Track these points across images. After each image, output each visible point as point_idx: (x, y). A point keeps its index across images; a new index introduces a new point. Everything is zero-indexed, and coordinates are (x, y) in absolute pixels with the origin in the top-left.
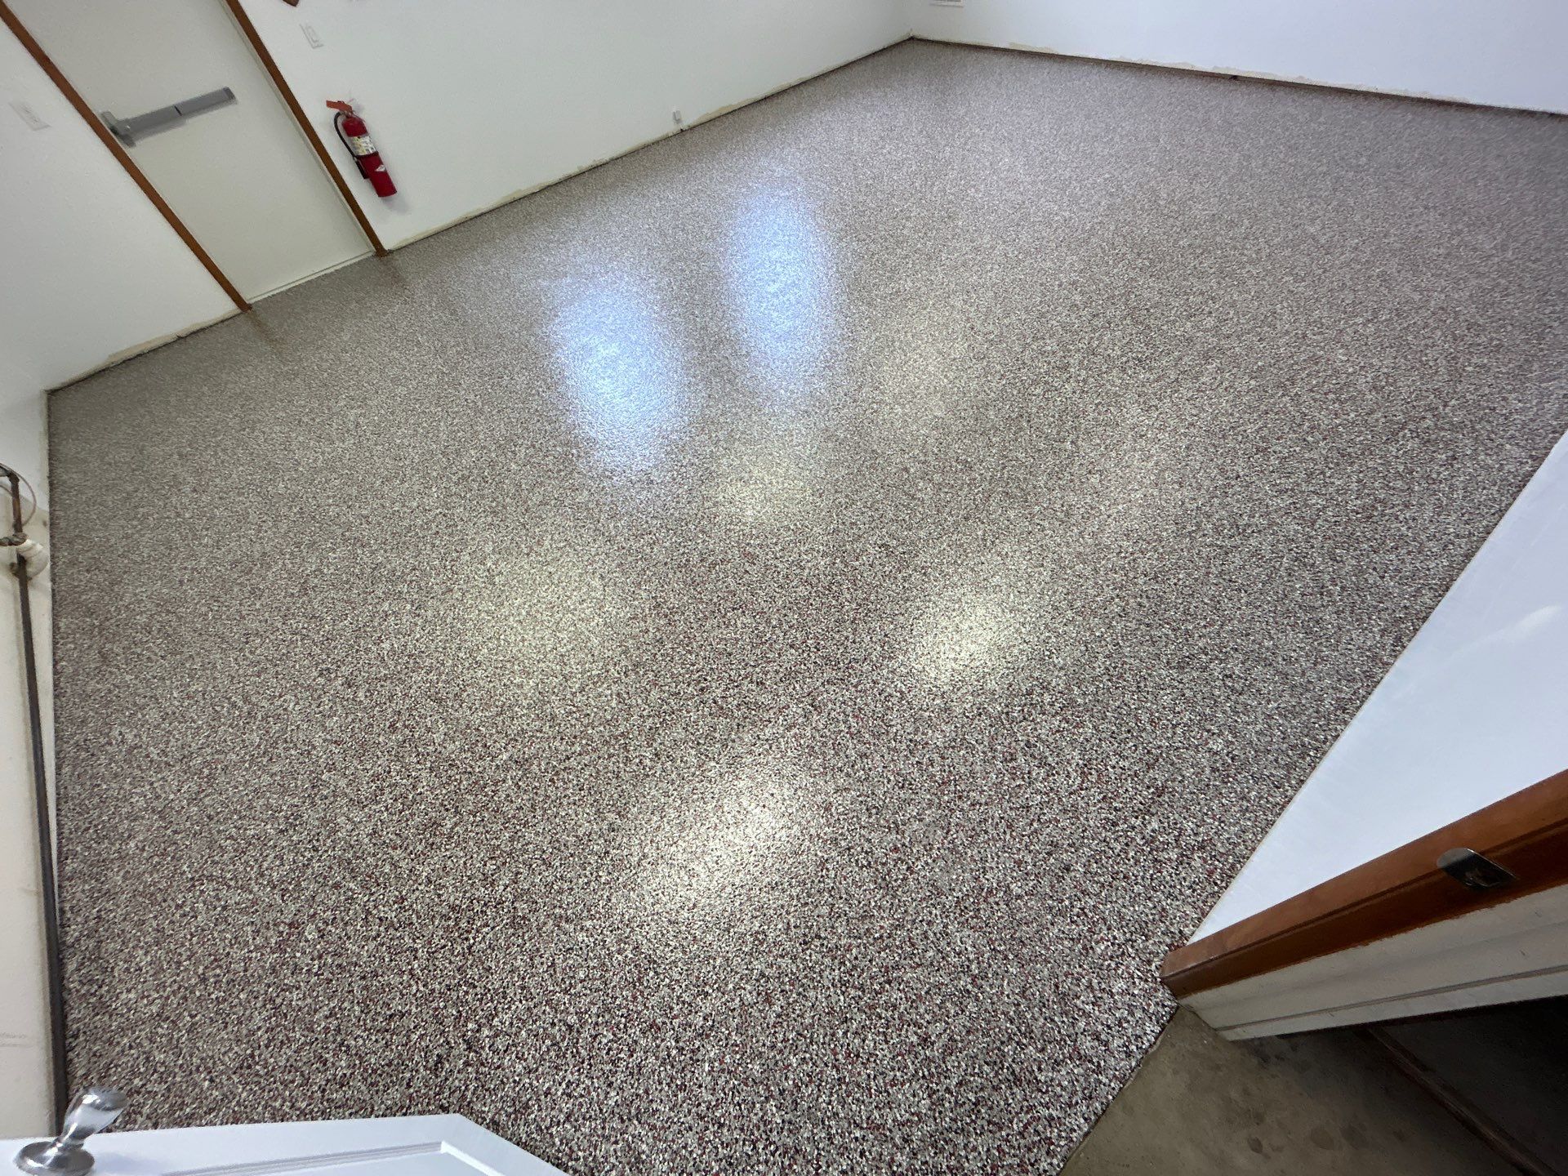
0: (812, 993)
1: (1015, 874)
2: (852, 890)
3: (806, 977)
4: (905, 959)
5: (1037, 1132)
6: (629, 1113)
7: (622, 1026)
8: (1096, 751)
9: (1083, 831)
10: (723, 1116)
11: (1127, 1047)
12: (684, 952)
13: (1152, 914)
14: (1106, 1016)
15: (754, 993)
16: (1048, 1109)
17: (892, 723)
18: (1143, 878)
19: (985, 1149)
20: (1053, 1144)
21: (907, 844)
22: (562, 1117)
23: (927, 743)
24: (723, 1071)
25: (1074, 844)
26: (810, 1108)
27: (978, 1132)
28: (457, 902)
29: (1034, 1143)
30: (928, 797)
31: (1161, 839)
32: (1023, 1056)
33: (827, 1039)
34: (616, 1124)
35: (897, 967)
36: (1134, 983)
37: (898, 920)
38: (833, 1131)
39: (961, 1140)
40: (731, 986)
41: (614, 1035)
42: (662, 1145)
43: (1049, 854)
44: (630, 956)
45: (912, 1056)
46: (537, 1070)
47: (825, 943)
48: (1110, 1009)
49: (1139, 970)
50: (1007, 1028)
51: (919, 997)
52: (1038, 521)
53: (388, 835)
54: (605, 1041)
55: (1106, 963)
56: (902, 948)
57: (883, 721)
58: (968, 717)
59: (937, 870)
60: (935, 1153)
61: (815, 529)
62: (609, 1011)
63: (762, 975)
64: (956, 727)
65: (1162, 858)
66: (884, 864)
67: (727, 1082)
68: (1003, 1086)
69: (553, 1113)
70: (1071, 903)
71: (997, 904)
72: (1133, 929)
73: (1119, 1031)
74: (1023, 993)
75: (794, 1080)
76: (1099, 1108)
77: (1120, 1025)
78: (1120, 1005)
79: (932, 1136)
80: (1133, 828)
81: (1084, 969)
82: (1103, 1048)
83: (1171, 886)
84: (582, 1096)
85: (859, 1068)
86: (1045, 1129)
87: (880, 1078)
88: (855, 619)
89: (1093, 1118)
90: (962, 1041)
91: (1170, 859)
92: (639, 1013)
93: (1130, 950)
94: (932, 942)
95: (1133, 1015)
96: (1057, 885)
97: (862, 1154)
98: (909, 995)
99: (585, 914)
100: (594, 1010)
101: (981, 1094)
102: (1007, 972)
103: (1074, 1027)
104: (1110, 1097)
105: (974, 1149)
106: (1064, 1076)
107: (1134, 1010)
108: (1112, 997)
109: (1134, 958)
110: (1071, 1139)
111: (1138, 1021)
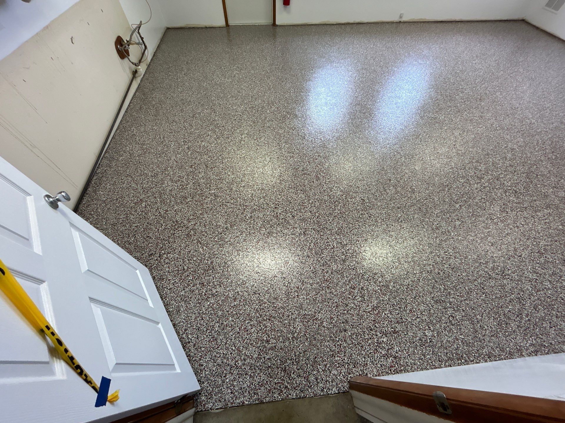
0: (247, 307)
1: (328, 320)
2: (277, 289)
3: (248, 301)
4: (278, 317)
5: (280, 387)
6: (184, 299)
7: (196, 278)
8: (383, 306)
9: (359, 324)
10: (204, 317)
11: (324, 389)
12: (223, 272)
13: (362, 362)
14: (324, 376)
15: (233, 295)
16: (288, 384)
17: (324, 253)
18: (367, 351)
19: (263, 379)
20: (282, 393)
21: (302, 289)
22: (169, 288)
23: (330, 266)
24: (212, 307)
25: (353, 326)
26: (226, 333)
27: (265, 373)
28: (178, 220)
29: (277, 388)
30: (319, 281)
31: (383, 345)
32: (291, 366)
33: (242, 321)
34: (179, 299)
35: (274, 318)
36: (340, 375)
37: (284, 306)
38: (228, 343)
39: (258, 371)
40: (228, 289)
41: (193, 279)
42: (186, 312)
43: (343, 323)
44: (209, 263)
45: (261, 342)
46: (170, 273)
47: (260, 297)
48: (326, 376)
49: (344, 373)
50: (292, 356)
51: (275, 330)
52: (424, 224)
53: (173, 193)
54: (189, 278)
55: (336, 364)
56: (279, 314)
57: (321, 251)
58: (349, 267)
59: (305, 302)
60: (249, 369)
61: (344, 181)
62: (195, 272)
63: (238, 292)
64: (343, 268)
65: (379, 350)
66: (291, 289)
67: (211, 311)
68: (280, 369)
69: (168, 285)
70: (338, 340)
71: (316, 324)
72: (352, 362)
73: (324, 383)
74: (304, 352)
75: (227, 323)
76: (302, 396)
77: (326, 382)
78: (331, 377)
79: (252, 364)
80: (377, 335)
81: (328, 360)
82: (316, 383)
83: (375, 360)
84: (176, 287)
85: (245, 334)
86: (283, 388)
87: (249, 340)
88: (336, 216)
89: (299, 397)
90: (277, 349)
91: (381, 353)
92: (202, 278)
93: (346, 366)
94: (289, 319)
95: (332, 382)
96: (338, 332)
97: (231, 353)
98: (272, 327)
99: (206, 245)
100: (192, 269)
101: (273, 366)
102: (304, 343)
103: (312, 371)
104: (308, 396)
105: (260, 376)
106: (299, 380)
107: (334, 382)
108: (330, 373)
109: (346, 369)
110: (288, 396)
111: (332, 385)
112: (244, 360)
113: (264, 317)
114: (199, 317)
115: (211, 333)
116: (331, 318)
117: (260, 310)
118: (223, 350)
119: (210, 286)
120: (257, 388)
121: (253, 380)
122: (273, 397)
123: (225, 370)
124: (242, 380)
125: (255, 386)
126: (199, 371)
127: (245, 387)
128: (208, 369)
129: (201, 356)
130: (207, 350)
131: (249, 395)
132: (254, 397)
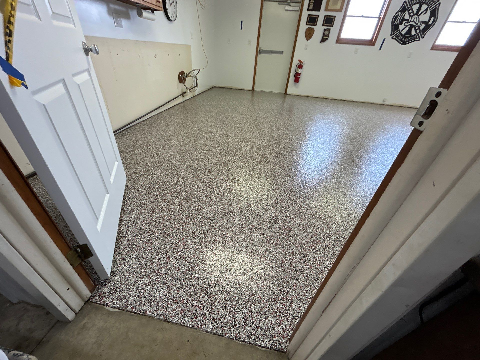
3: (199, 223)
4: (223, 244)
5: (197, 311)
6: (142, 206)
7: (161, 195)
10: (151, 223)
11: (251, 335)
12: (186, 197)
14: (257, 320)
15: (186, 215)
16: (207, 312)
19: (181, 295)
20: (196, 319)
21: (258, 228)
22: (135, 195)
23: (293, 219)
24: (162, 217)
27: (185, 290)
28: (169, 160)
29: (192, 312)
32: (219, 294)
33: (186, 236)
34: (138, 204)
35: (219, 243)
36: (279, 326)
39: (179, 286)
40: (185, 209)
41: (158, 195)
42: (138, 215)
43: (296, 271)
44: (178, 189)
45: (195, 259)
46: (142, 187)
47: (212, 223)
48: (260, 321)
49: (285, 326)
50: (225, 284)
53: (175, 146)
54: (156, 194)
55: (276, 311)
56: (226, 242)
58: (315, 225)
59: (258, 240)
60: (171, 280)
62: (163, 191)
63: (192, 214)
66: (246, 226)
67: (160, 220)
68: (204, 292)
69: (135, 193)
70: (286, 287)
73: (255, 328)
75: (170, 233)
76: (220, 332)
77: (258, 327)
78: (265, 324)
79: (175, 276)
81: (267, 303)
82: (243, 324)
84: (141, 196)
85: (183, 247)
86: (200, 314)
87: (183, 254)
89: (215, 331)
92: (166, 196)
93: (290, 319)
95: (266, 331)
96: (288, 278)
97: (159, 259)
99: (182, 177)
100: (161, 189)
101: (198, 286)
103: (242, 309)
104: (227, 336)
105: (179, 292)
106: (223, 312)
107: (268, 331)
108: (266, 319)
109: (288, 322)
110: (202, 326)
111: (265, 335)
112: (170, 269)
113: (209, 239)
114: (146, 221)
115: (150, 236)
116: (283, 262)
117: (208, 233)
118: (152, 254)
119: (170, 203)
120: (169, 302)
121: (169, 292)
122: (183, 319)
123: (145, 272)
124: (157, 288)
125: (168, 300)
126: (119, 264)
127: (156, 296)
128: (128, 265)
129: (129, 251)
130: (138, 248)
131: (157, 307)
132: (161, 310)
